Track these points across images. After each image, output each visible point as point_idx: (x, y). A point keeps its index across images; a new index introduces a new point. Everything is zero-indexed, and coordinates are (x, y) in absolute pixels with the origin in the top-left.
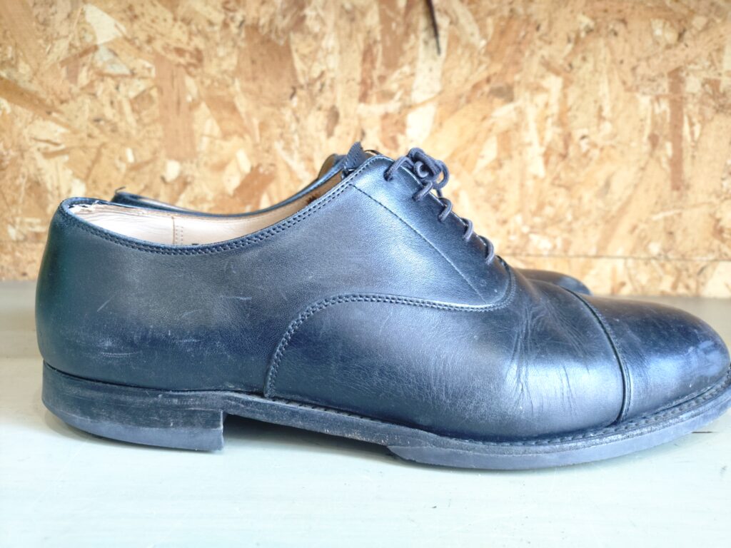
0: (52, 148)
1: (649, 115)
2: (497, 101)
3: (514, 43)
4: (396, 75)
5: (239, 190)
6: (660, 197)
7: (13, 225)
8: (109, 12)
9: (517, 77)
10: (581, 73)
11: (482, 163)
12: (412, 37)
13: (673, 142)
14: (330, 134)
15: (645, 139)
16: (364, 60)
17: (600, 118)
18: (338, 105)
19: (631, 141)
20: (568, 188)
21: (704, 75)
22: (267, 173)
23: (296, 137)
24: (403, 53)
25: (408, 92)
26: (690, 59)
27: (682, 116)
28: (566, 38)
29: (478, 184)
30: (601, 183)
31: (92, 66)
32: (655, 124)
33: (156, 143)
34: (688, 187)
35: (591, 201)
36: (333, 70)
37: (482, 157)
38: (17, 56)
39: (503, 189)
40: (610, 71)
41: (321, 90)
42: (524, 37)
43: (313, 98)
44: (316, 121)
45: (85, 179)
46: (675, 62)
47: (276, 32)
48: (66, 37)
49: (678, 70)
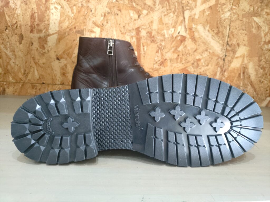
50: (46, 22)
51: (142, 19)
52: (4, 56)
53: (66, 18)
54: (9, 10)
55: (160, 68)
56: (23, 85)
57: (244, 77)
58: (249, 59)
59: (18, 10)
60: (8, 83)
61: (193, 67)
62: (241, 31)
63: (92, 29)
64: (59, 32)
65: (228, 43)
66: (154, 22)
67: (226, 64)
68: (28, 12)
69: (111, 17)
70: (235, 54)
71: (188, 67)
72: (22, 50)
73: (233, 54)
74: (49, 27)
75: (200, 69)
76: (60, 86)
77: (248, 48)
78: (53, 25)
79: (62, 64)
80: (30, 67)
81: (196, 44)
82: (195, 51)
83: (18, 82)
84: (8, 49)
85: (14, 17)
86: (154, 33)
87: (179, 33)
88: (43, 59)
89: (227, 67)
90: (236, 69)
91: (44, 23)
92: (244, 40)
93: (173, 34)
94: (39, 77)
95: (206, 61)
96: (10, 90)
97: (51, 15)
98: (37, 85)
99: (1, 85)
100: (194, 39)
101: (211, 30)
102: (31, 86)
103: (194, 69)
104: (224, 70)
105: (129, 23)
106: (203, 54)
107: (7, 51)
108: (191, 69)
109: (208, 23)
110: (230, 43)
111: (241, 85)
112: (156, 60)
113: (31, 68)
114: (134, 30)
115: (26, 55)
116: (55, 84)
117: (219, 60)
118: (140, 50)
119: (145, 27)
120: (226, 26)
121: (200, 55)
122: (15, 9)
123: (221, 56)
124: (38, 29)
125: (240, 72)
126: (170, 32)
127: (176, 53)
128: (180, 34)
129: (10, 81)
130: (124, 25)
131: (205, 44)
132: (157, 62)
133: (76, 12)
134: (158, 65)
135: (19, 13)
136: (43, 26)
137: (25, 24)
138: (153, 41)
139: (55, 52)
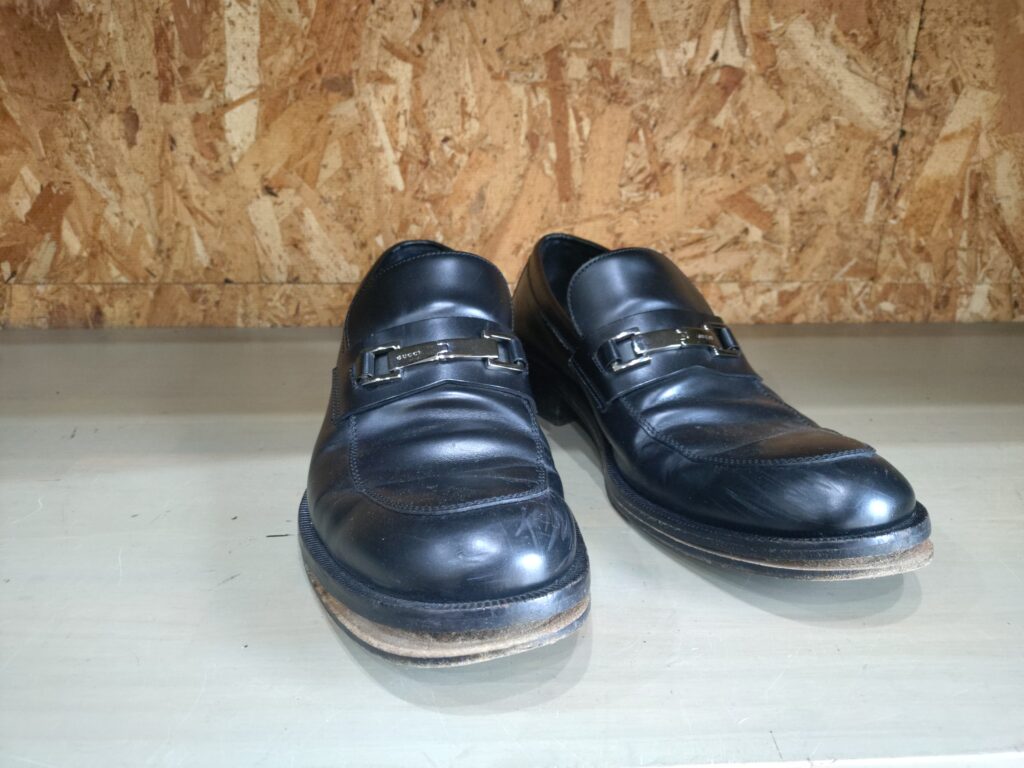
1: (525, 108)
2: (333, 96)
3: (346, 20)
4: (201, 65)
5: (33, 214)
6: (545, 210)
9: (354, 66)
10: (434, 55)
11: (325, 174)
12: (214, 15)
13: (557, 142)
14: (131, 143)
15: (522, 138)
16: (158, 48)
17: (465, 115)
18: (134, 106)
19: (505, 143)
20: (435, 201)
22: (61, 193)
23: (90, 148)
25: (220, 88)
26: (570, 35)
27: (566, 108)
28: (410, 11)
29: (325, 200)
30: (473, 195)
32: (533, 120)
34: (579, 197)
35: (462, 218)
36: (121, 62)
37: (325, 166)
39: (357, 206)
40: (472, 54)
41: (109, 88)
42: (356, 12)
43: (102, 96)
44: (111, 128)
46: (553, 39)
47: (39, 13)
49: (557, 49)
50: (212, 57)
51: (570, 15)
52: (81, 194)
53: (281, 35)
54: (76, 23)
55: (647, 200)
56: (158, 292)
57: (977, 211)
58: (998, 142)
59: (108, 21)
60: (108, 288)
61: (772, 186)
62: (970, 28)
63: (381, 67)
64: (261, 93)
65: (914, 81)
66: (617, 22)
67: (902, 165)
68: (144, 22)
69: (451, 17)
70: (943, 124)
71: (756, 189)
72: (142, 169)
73: (934, 125)
74: (224, 75)
75: (801, 191)
76: (285, 291)
77: (994, 98)
78: (238, 68)
79: (287, 210)
80: (173, 226)
81: (782, 98)
82: (780, 124)
83: (141, 281)
84: (93, 166)
85: (95, 49)
86: (617, 66)
87: (715, 57)
88: (217, 194)
89: (909, 178)
90: (942, 182)
91: (204, 60)
92: (978, 65)
93: (692, 62)
94: (212, 261)
95: (822, 158)
96: (117, 311)
97: (228, 28)
98: (208, 287)
99: (87, 295)
100: (774, 78)
101: (845, 33)
102: (186, 293)
103: (776, 192)
104: (894, 191)
105: (518, 35)
106: (812, 136)
107: (90, 175)
108: (766, 194)
109: (830, 7)
110: (920, 83)
111: (964, 243)
112: (629, 169)
113: (180, 228)
114: (538, 58)
115: (155, 186)
116: (271, 283)
117: (876, 153)
118: (566, 135)
119: (582, 45)
120: (909, 14)
121: (798, 139)
122: (96, 17)
123: (884, 136)
124: (188, 86)
125: (958, 195)
126: (679, 55)
127: (707, 137)
128: (721, 60)
129: (115, 281)
130: (502, 44)
131: (820, 91)
132: (632, 179)
133: (317, 8)
134: (638, 190)
135: (111, 31)
136: (202, 72)
137: (139, 70)
138: (615, 98)
139: (257, 165)
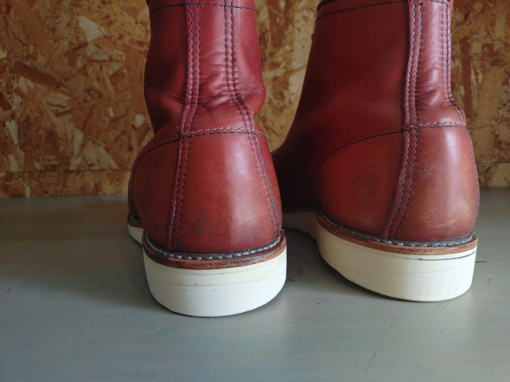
0: (61, 110)
7: (38, 161)
8: (94, 20)
21: (483, 41)
24: (284, 37)
31: (84, 56)
33: (128, 104)
38: (36, 51)
45: (83, 129)
48: (67, 38)
